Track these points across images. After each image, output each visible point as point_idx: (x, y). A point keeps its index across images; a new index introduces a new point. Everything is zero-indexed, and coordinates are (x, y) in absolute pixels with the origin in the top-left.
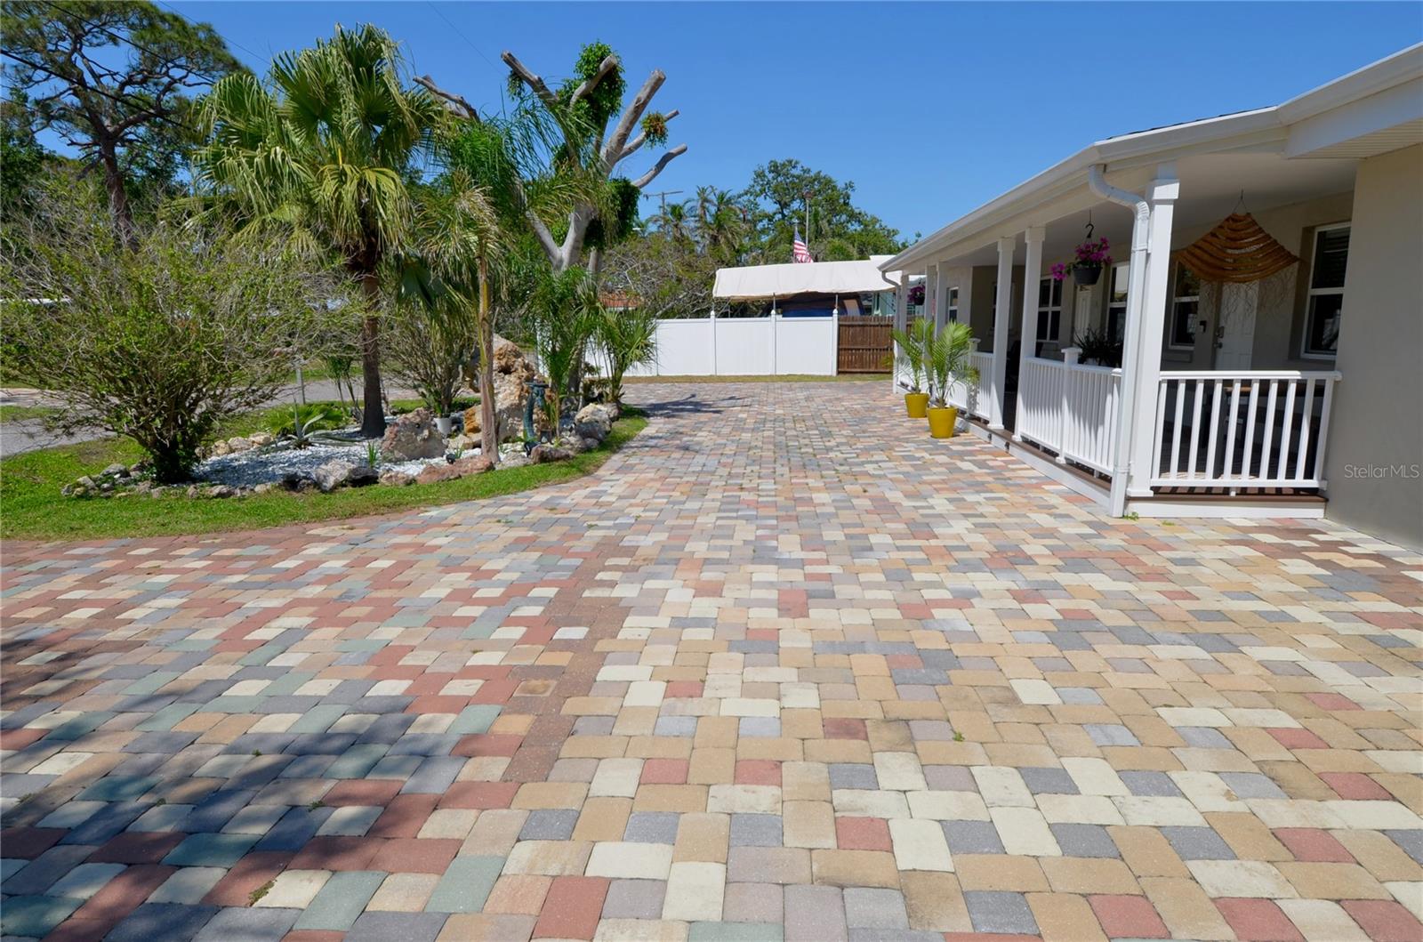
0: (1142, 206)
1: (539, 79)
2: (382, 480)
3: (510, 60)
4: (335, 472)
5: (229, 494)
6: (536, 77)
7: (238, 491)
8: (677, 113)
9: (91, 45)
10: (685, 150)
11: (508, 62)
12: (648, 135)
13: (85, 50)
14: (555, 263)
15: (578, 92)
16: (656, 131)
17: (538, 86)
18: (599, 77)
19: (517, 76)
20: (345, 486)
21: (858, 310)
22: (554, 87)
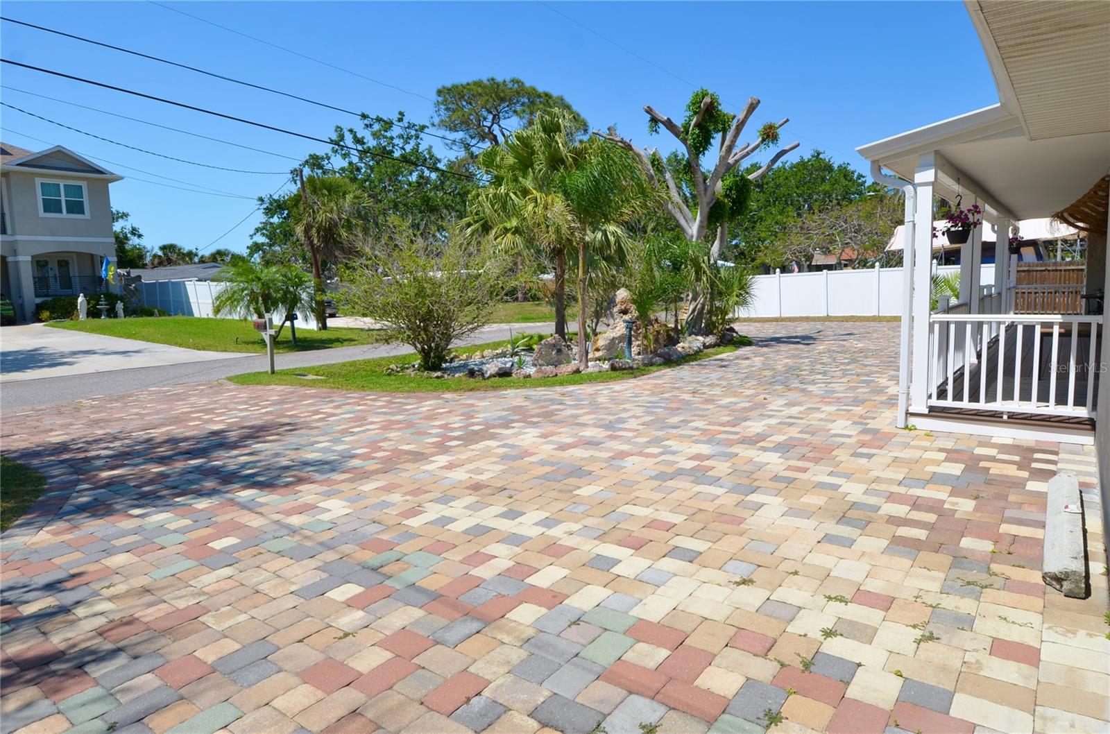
0: (909, 189)
1: (668, 119)
2: (514, 375)
3: (649, 111)
4: (491, 368)
5: (442, 377)
6: (666, 118)
7: (446, 376)
8: (787, 120)
9: (505, 118)
10: (799, 145)
11: (647, 112)
12: (763, 140)
13: (502, 123)
14: (688, 238)
15: (693, 123)
16: (768, 136)
17: (669, 125)
18: (703, 112)
19: (654, 120)
20: (495, 376)
21: (1035, 256)
22: (679, 122)
